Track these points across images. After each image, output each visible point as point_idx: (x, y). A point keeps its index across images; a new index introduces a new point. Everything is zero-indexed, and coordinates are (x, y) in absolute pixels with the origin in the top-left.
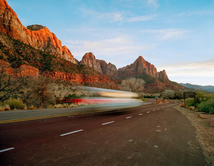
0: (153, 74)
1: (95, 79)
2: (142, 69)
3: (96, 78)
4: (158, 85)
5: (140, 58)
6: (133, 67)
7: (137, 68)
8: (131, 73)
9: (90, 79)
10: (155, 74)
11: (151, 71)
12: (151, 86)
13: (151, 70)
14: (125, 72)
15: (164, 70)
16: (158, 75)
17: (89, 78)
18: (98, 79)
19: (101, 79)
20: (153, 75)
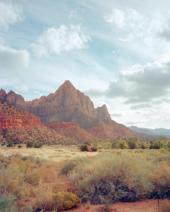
0: (88, 111)
1: (16, 122)
2: (72, 103)
3: (18, 120)
4: (105, 130)
5: (68, 83)
6: (56, 99)
7: (64, 101)
8: (52, 111)
9: (9, 121)
10: (92, 112)
11: (85, 107)
12: (94, 132)
13: (86, 105)
14: (41, 109)
15: (104, 106)
16: (97, 113)
17: (7, 119)
18: (22, 122)
19: (26, 122)
20: (89, 113)
